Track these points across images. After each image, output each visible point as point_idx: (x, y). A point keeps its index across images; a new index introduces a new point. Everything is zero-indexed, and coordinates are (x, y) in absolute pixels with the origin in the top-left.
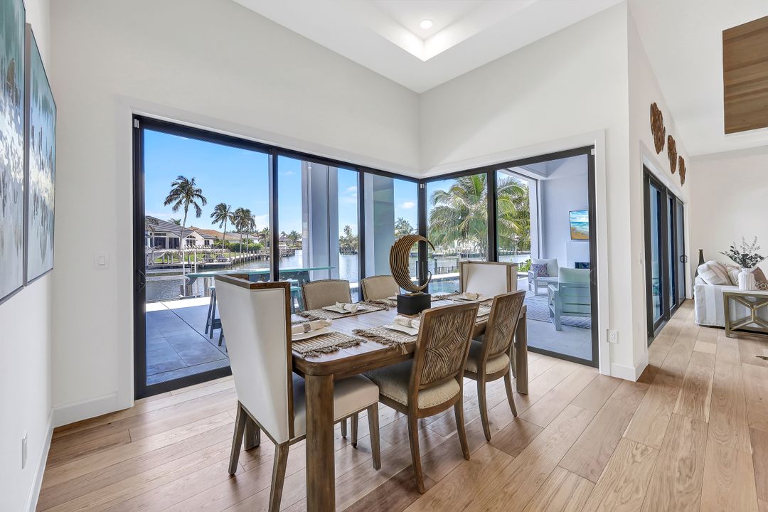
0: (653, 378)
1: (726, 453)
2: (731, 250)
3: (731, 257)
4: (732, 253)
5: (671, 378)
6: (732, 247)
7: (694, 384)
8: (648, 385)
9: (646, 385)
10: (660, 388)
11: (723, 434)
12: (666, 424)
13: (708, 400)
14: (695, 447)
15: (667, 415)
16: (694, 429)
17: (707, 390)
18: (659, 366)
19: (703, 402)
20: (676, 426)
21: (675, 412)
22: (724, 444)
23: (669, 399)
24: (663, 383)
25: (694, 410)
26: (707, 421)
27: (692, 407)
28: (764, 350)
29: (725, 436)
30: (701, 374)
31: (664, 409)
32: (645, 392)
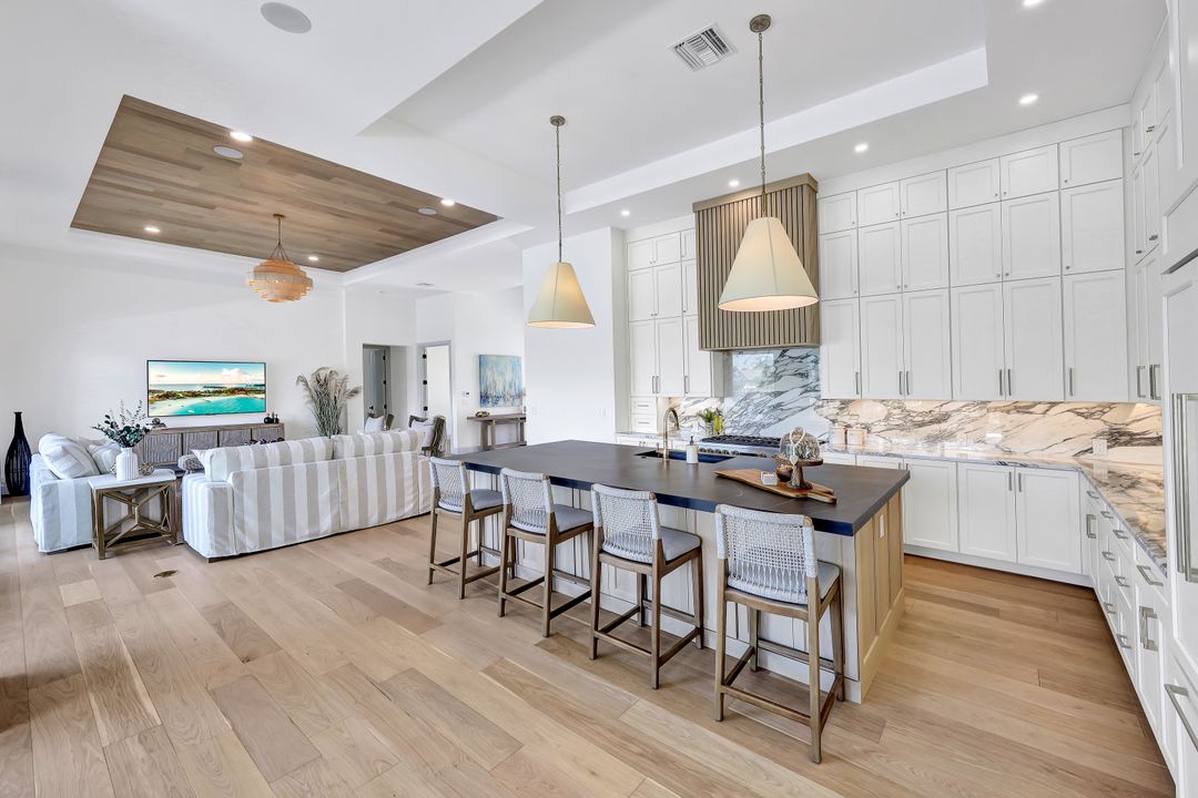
0: (27, 704)
1: (209, 753)
2: (107, 422)
3: (106, 433)
4: (107, 426)
5: (60, 683)
6: (107, 417)
7: (103, 669)
8: (25, 726)
9: (20, 728)
10: (54, 715)
11: (189, 727)
12: (106, 779)
13: (138, 683)
14: (170, 780)
15: (98, 760)
16: (151, 751)
17: (128, 668)
18: (23, 671)
19: (135, 694)
20: (123, 767)
21: (106, 743)
22: (198, 740)
23: (82, 726)
24: (53, 702)
25: (131, 717)
26: (159, 723)
27: (126, 715)
28: (157, 562)
29: (192, 726)
30: (103, 645)
31: (85, 751)
32: (28, 745)
